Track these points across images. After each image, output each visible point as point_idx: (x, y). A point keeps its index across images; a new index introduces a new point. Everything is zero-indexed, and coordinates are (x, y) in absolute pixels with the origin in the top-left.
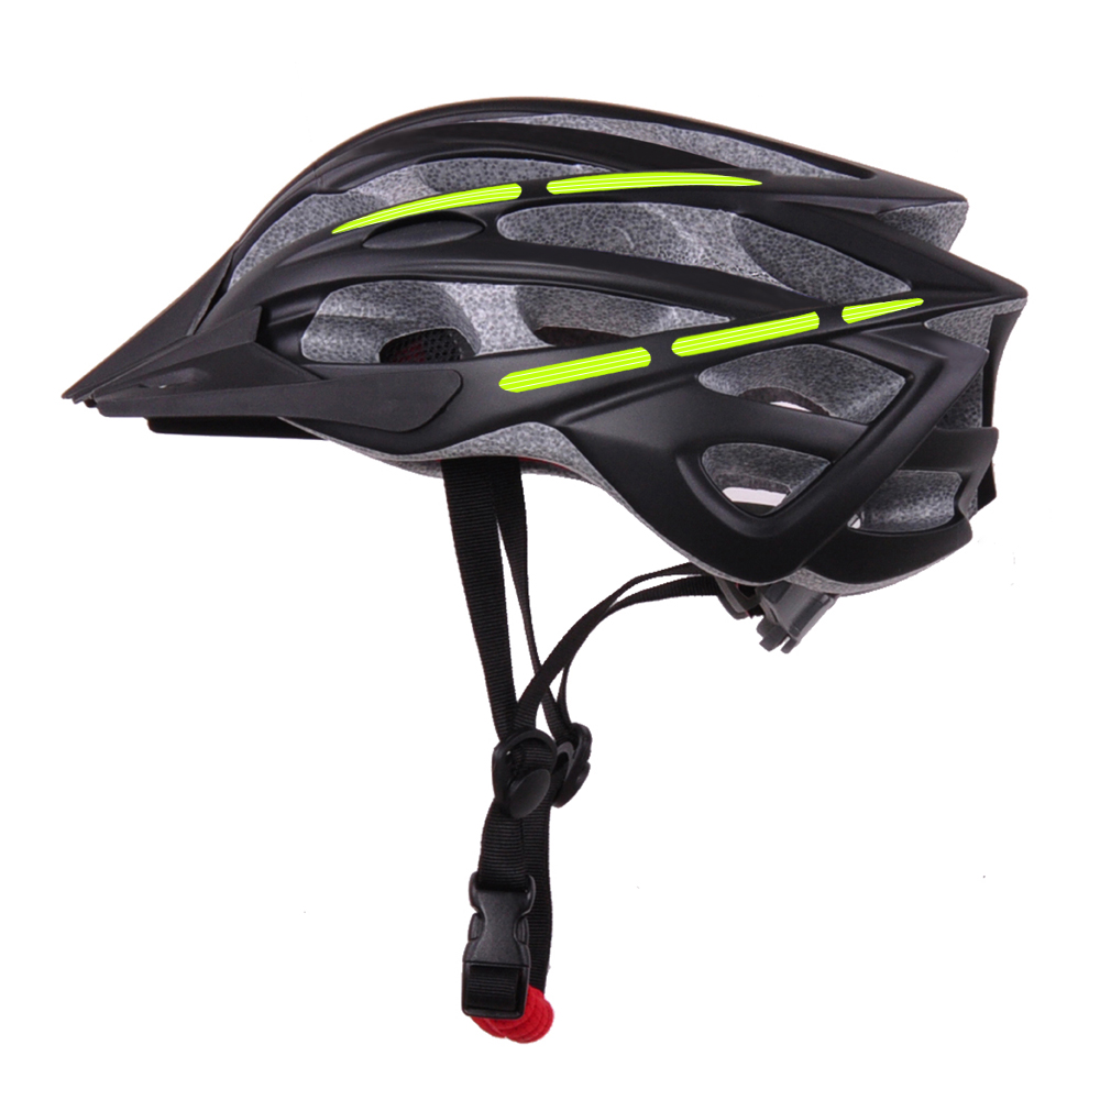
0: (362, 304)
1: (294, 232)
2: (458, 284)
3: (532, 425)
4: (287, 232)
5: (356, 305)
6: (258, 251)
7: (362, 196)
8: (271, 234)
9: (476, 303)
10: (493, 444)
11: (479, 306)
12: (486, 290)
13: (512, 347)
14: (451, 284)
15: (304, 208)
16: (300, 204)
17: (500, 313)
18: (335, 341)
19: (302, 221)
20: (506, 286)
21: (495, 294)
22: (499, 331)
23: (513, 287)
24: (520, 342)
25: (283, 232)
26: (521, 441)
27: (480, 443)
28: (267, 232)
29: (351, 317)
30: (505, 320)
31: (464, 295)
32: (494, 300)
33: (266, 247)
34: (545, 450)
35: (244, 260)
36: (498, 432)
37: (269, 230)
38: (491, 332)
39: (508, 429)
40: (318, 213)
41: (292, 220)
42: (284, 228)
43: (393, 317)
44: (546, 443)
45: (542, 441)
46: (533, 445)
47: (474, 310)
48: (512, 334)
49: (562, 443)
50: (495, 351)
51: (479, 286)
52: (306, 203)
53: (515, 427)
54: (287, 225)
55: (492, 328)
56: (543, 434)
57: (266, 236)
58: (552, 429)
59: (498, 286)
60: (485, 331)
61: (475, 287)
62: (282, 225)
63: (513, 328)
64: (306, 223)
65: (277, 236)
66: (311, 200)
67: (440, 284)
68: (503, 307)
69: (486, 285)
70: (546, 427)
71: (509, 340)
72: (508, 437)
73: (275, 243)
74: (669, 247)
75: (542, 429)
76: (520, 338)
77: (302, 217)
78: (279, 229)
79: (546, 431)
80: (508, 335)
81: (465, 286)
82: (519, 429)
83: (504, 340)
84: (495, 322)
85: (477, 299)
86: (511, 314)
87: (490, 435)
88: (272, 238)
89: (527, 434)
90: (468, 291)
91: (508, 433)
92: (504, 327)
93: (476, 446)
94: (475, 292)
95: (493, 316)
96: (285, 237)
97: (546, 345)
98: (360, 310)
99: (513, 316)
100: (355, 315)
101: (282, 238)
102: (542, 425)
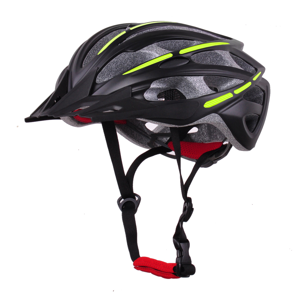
0: (160, 84)
1: (115, 64)
2: (190, 77)
3: (213, 114)
4: (114, 64)
5: (158, 84)
6: (105, 69)
7: (141, 53)
8: (109, 64)
9: (195, 82)
10: (204, 120)
11: (196, 82)
12: (197, 78)
13: (207, 93)
14: (188, 77)
15: (119, 57)
16: (119, 56)
17: (202, 84)
18: (150, 95)
19: (118, 60)
20: (201, 76)
21: (199, 79)
22: (203, 89)
23: (203, 76)
24: (209, 92)
25: (112, 63)
26: (210, 119)
27: (201, 120)
28: (108, 64)
29: (157, 88)
30: (203, 86)
31: (192, 80)
32: (199, 80)
33: (107, 68)
34: (215, 121)
35: (101, 72)
36: (206, 117)
37: (109, 63)
38: (201, 90)
39: (208, 116)
40: (123, 58)
41: (115, 60)
42: (113, 62)
43: (165, 87)
44: (216, 119)
45: (215, 118)
46: (213, 120)
47: (195, 84)
48: (206, 90)
49: (219, 118)
50: (204, 95)
51: (195, 77)
52: (121, 55)
53: (209, 115)
54: (114, 62)
55: (201, 88)
56: (215, 116)
57: (108, 65)
58: (217, 115)
59: (199, 77)
60: (200, 89)
61: (194, 77)
62: (112, 62)
63: (206, 88)
64: (119, 61)
65: (110, 65)
66: (122, 54)
67: (186, 77)
68: (202, 82)
69: (197, 76)
70: (216, 114)
71: (206, 91)
72: (208, 118)
73: (110, 67)
74: (219, 62)
75: (215, 115)
76: (208, 90)
77: (118, 59)
78: (111, 63)
79: (216, 115)
80: (205, 90)
81: (192, 77)
82: (210, 115)
83: (205, 91)
84: (201, 87)
85: (195, 81)
86: (204, 84)
87: (204, 118)
88: (109, 66)
89: (212, 117)
90: (193, 79)
91: (208, 117)
92: (204, 88)
93: (200, 121)
94: (194, 79)
95: (200, 85)
96: (113, 65)
97: (215, 92)
98: (159, 86)
99: (205, 85)
100: (158, 87)
101: (112, 65)
102: (215, 114)
